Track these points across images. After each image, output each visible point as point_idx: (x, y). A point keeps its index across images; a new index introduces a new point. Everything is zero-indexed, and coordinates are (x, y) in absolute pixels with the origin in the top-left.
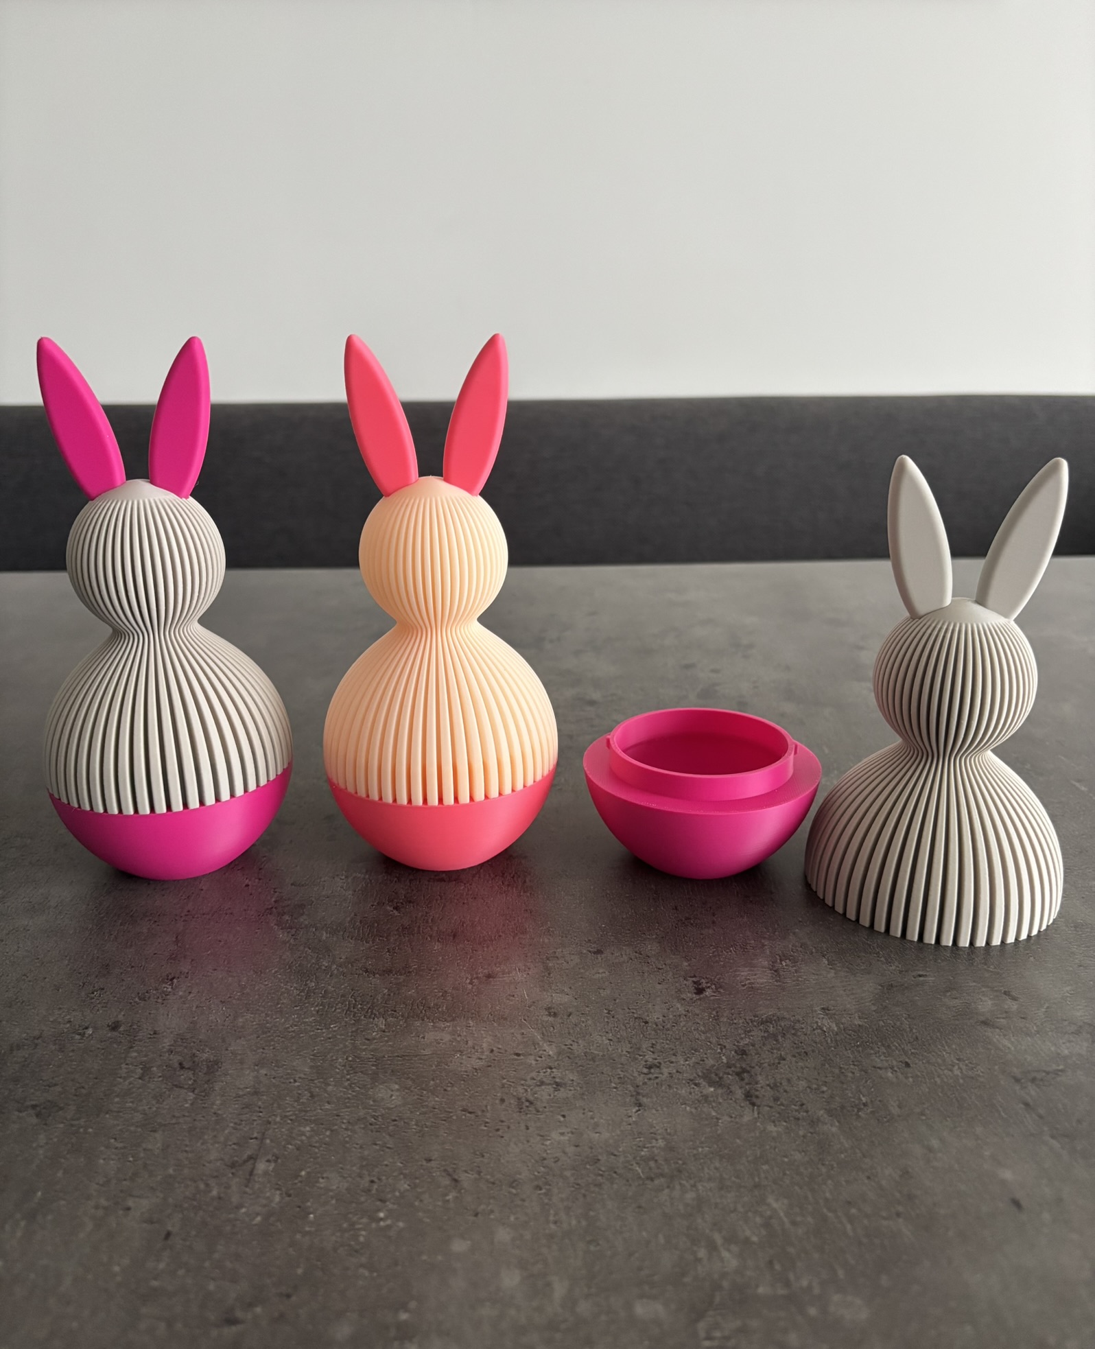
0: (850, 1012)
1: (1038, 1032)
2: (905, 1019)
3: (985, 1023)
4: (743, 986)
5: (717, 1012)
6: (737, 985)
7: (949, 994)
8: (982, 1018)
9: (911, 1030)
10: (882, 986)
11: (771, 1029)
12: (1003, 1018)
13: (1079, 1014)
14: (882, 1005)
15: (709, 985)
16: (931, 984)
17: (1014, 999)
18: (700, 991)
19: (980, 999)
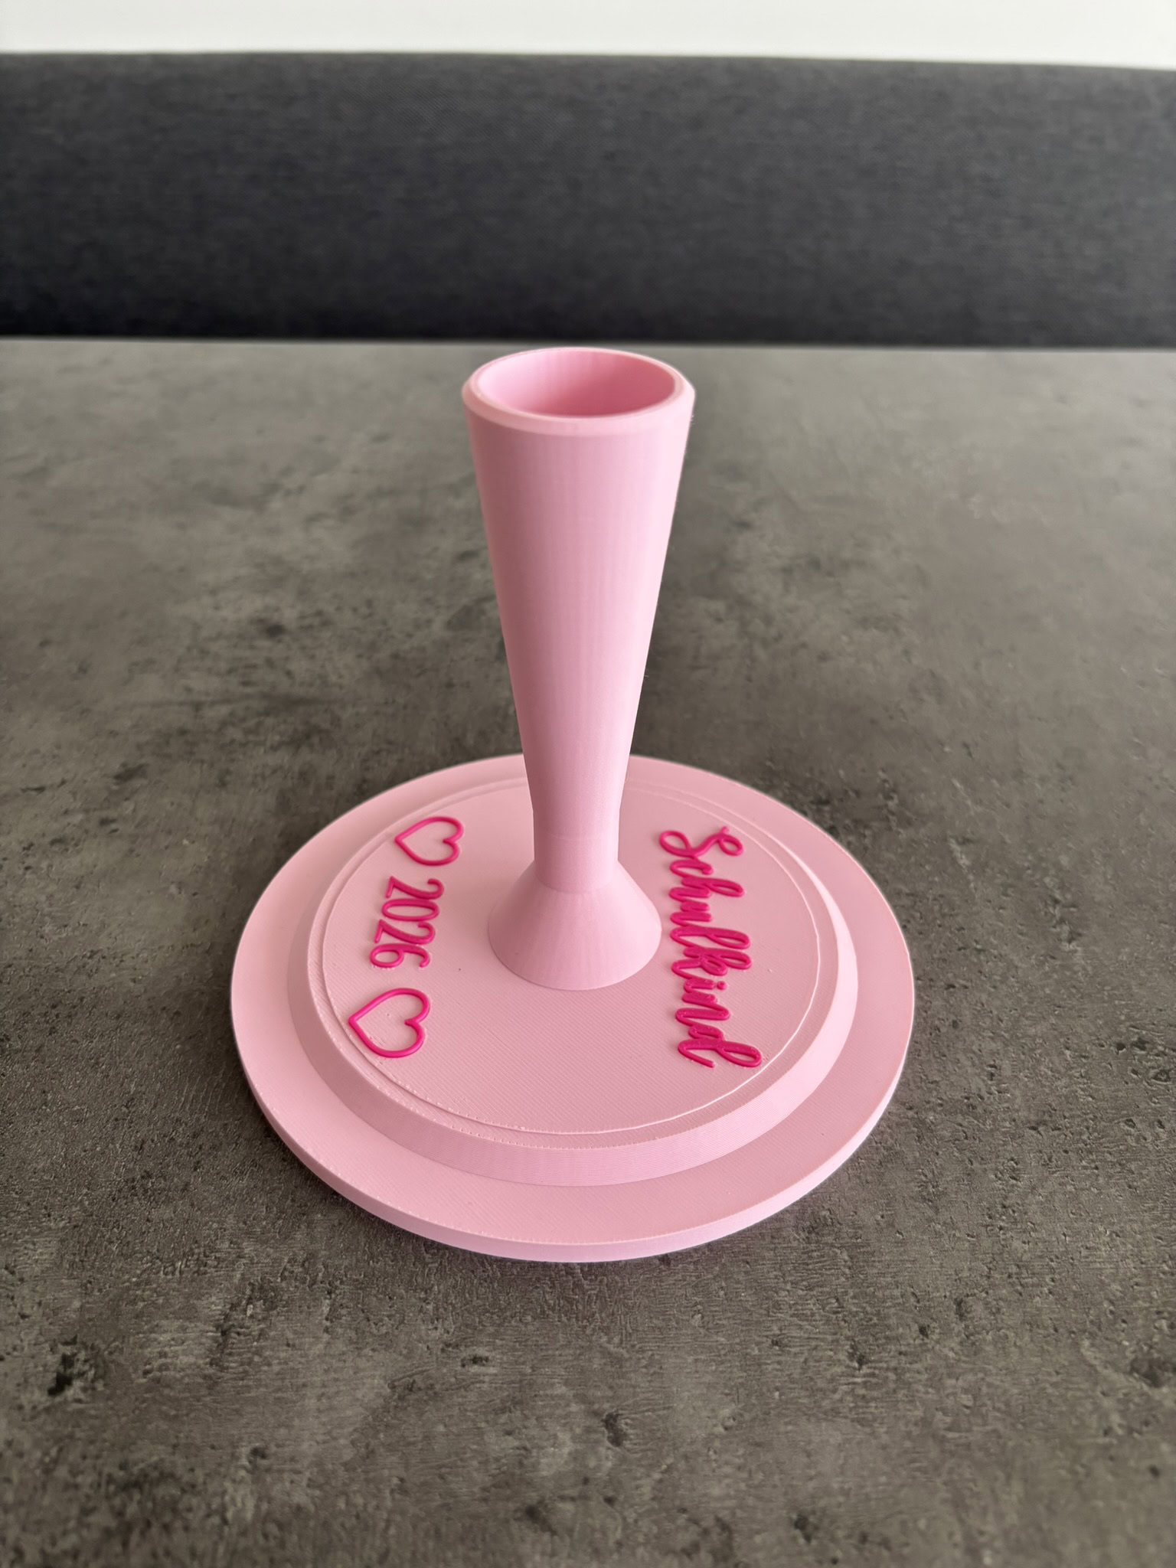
0: (298, 1466)
1: (619, 1544)
2: (392, 1491)
3: (532, 1514)
4: (146, 1373)
5: (60, 1450)
6: (136, 1370)
7: (503, 1418)
8: (532, 1497)
9: (387, 1528)
10: (393, 1387)
11: (132, 1509)
12: (573, 1499)
13: (716, 1491)
14: (367, 1446)
15: (86, 1367)
16: (485, 1386)
17: (617, 1439)
18: (62, 1383)
19: (555, 1436)
